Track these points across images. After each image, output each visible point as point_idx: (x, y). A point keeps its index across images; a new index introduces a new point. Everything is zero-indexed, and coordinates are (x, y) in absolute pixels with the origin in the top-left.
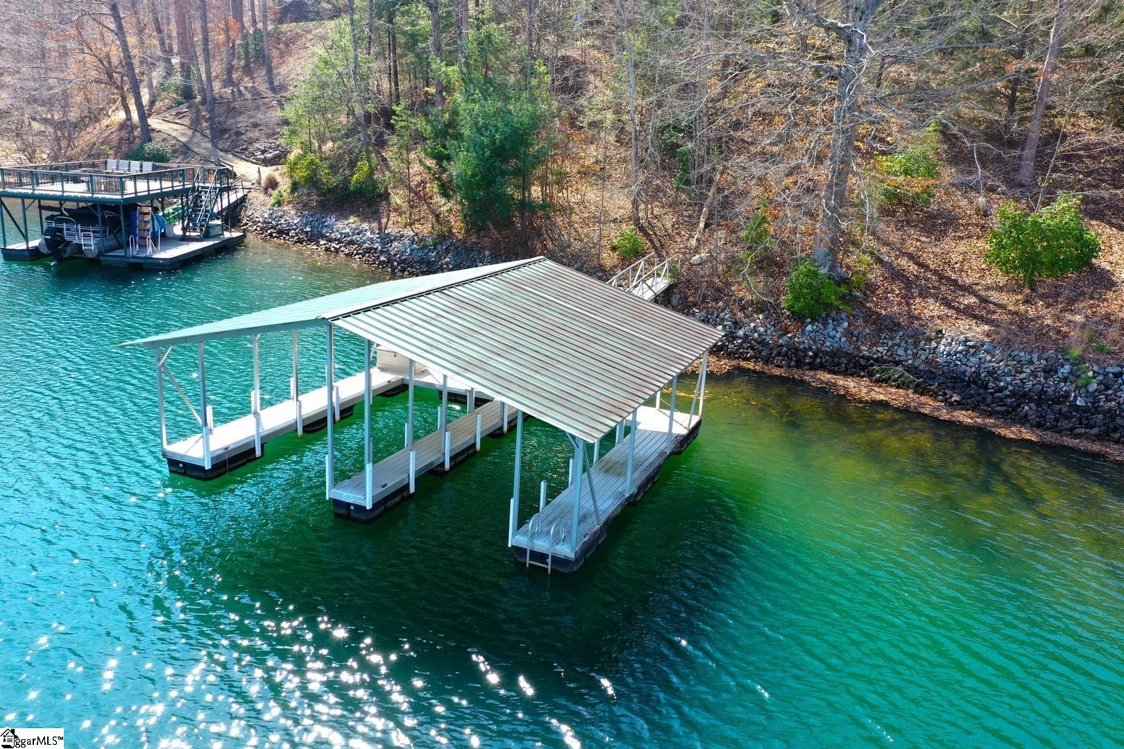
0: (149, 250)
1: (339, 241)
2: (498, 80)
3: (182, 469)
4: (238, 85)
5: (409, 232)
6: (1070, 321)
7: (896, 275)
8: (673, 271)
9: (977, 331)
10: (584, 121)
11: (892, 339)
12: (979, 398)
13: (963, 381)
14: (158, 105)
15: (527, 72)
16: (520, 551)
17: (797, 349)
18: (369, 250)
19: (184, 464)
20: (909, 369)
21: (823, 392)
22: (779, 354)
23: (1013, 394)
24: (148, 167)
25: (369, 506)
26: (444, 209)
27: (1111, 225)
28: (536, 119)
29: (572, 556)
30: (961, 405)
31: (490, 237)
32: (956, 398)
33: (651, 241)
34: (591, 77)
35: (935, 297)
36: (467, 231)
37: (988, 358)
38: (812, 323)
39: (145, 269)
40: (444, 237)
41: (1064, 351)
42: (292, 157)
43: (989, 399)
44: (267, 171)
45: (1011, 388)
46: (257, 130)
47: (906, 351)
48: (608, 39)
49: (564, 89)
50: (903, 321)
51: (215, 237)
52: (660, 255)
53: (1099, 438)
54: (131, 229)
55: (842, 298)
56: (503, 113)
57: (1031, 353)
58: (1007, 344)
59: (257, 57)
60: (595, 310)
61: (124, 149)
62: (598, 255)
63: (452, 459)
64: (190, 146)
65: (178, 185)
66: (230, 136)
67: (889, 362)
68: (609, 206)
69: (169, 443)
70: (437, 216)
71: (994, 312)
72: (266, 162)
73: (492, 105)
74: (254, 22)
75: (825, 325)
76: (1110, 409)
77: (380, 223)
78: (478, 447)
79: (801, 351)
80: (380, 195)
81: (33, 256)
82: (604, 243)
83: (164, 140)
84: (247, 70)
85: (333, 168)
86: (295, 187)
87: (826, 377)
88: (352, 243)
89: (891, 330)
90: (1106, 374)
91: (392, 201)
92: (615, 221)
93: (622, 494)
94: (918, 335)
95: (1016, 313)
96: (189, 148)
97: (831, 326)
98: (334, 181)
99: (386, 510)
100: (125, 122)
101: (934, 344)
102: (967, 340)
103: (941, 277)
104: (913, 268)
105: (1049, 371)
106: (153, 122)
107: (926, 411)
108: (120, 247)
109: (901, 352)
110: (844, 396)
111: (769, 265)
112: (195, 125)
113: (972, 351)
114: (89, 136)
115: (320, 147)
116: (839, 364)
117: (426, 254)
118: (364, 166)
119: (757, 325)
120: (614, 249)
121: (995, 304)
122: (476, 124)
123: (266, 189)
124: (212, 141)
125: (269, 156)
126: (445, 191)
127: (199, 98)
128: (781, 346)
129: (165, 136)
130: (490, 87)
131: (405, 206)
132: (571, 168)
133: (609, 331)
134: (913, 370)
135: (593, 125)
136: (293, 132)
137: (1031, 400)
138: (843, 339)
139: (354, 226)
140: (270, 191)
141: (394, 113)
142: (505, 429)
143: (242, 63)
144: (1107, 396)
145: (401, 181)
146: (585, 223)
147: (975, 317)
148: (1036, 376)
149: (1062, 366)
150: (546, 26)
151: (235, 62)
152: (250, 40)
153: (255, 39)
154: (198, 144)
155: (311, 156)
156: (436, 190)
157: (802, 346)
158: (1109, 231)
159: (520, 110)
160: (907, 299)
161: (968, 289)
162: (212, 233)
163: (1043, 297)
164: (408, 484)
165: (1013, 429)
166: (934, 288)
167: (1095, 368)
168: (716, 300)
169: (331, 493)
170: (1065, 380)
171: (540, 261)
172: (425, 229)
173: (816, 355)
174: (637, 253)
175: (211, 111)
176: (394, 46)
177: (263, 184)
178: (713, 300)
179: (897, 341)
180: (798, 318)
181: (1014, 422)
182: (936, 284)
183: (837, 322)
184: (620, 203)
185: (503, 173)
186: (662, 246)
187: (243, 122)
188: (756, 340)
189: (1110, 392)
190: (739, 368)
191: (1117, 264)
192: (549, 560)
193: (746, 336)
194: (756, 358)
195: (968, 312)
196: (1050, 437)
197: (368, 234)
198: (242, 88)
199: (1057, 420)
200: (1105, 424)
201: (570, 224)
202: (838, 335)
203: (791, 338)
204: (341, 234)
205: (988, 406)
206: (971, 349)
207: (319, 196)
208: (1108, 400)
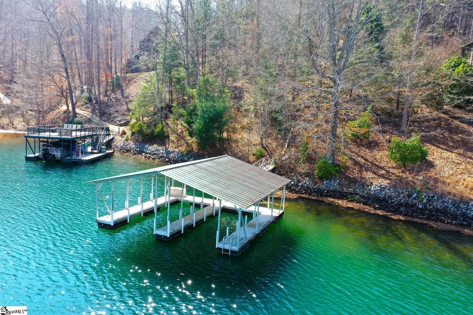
0: (80, 156)
1: (150, 154)
2: (211, 95)
3: (103, 226)
4: (110, 96)
5: (176, 150)
6: (417, 179)
7: (356, 163)
8: (275, 163)
9: (385, 183)
10: (242, 109)
11: (355, 186)
12: (386, 206)
13: (380, 200)
14: (78, 104)
15: (222, 92)
16: (219, 249)
17: (320, 190)
18: (161, 157)
19: (103, 224)
20: (361, 196)
21: (330, 204)
22: (314, 192)
23: (397, 204)
24: (79, 127)
25: (168, 236)
26: (190, 141)
27: (434, 145)
28: (225, 108)
29: (237, 250)
30: (379, 209)
31: (207, 151)
32: (377, 206)
33: (268, 152)
34: (245, 93)
35: (370, 171)
36: (199, 150)
37: (388, 192)
38: (326, 180)
39: (79, 164)
40: (189, 152)
41: (415, 189)
42: (132, 123)
43: (389, 206)
44: (122, 128)
45: (396, 202)
46: (117, 113)
47: (360, 190)
48: (252, 80)
49: (235, 98)
50: (359, 179)
51: (103, 152)
52: (270, 157)
53: (427, 219)
54: (74, 149)
55: (337, 171)
56: (213, 107)
57: (403, 189)
58: (395, 186)
59: (117, 86)
60: (246, 172)
61: (66, 120)
62: (248, 157)
63: (196, 223)
64: (91, 119)
65: (91, 133)
66: (107, 115)
67: (354, 194)
68: (252, 140)
69: (99, 217)
70: (188, 144)
71: (391, 176)
72: (121, 125)
73: (209, 104)
74: (116, 73)
75: (331, 181)
76: (431, 209)
77: (166, 147)
78: (205, 220)
79: (322, 190)
80: (166, 137)
81: (37, 159)
82: (250, 153)
83: (81, 117)
84: (113, 91)
85: (149, 127)
86: (133, 134)
87: (331, 199)
88: (155, 154)
89: (355, 183)
90: (429, 197)
91: (170, 139)
92: (254, 145)
93: (255, 233)
94: (364, 184)
95: (399, 176)
96: (91, 120)
97: (333, 181)
98: (149, 131)
99: (174, 238)
100: (66, 110)
101: (370, 187)
102: (381, 186)
103: (373, 164)
104: (363, 161)
105: (409, 196)
106: (77, 111)
107: (366, 210)
108: (69, 156)
109: (358, 190)
110: (338, 206)
111: (310, 159)
112: (93, 112)
113: (383, 189)
114: (51, 116)
115: (142, 119)
116: (336, 195)
117: (183, 158)
118: (160, 126)
119: (306, 181)
120: (254, 155)
121: (392, 173)
122: (203, 110)
123: (121, 135)
124: (100, 117)
125: (122, 123)
126: (191, 134)
127: (94, 102)
128: (315, 189)
129: (82, 116)
130: (208, 97)
131: (175, 140)
132: (238, 126)
133: (250, 178)
134: (362, 196)
135: (246, 110)
136: (133, 114)
137: (403, 206)
138: (337, 186)
139: (156, 148)
140: (123, 135)
141: (173, 107)
142: (214, 214)
143: (111, 88)
144: (429, 204)
145: (174, 131)
146: (243, 146)
147: (384, 178)
148: (405, 198)
149: (414, 194)
150: (229, 76)
151: (108, 88)
152: (115, 80)
153: (117, 79)
154: (94, 119)
155: (139, 123)
156: (187, 134)
157: (322, 189)
158: (433, 147)
159: (219, 105)
160: (360, 172)
161: (382, 168)
162: (102, 151)
163: (408, 170)
164: (181, 230)
165: (397, 216)
166: (370, 168)
167: (425, 194)
168: (291, 173)
169: (156, 232)
170: (415, 199)
171: (226, 156)
172: (183, 149)
173: (327, 192)
174: (262, 156)
175: (100, 106)
176: (171, 82)
177: (120, 133)
178: (290, 173)
179: (357, 186)
180: (321, 179)
181: (397, 214)
182: (371, 166)
183: (335, 180)
184: (256, 138)
185: (213, 128)
186: (272, 154)
187: (112, 110)
188: (306, 187)
189: (430, 203)
190: (300, 197)
191: (435, 159)
192: (230, 252)
193: (302, 185)
194: (305, 193)
195: (382, 176)
196: (409, 219)
197: (161, 151)
198: (111, 98)
199: (412, 213)
200: (429, 214)
201: (238, 146)
202: (335, 185)
203: (318, 186)
204: (151, 151)
205: (389, 209)
206: (382, 189)
207: (142, 137)
208: (430, 205)
